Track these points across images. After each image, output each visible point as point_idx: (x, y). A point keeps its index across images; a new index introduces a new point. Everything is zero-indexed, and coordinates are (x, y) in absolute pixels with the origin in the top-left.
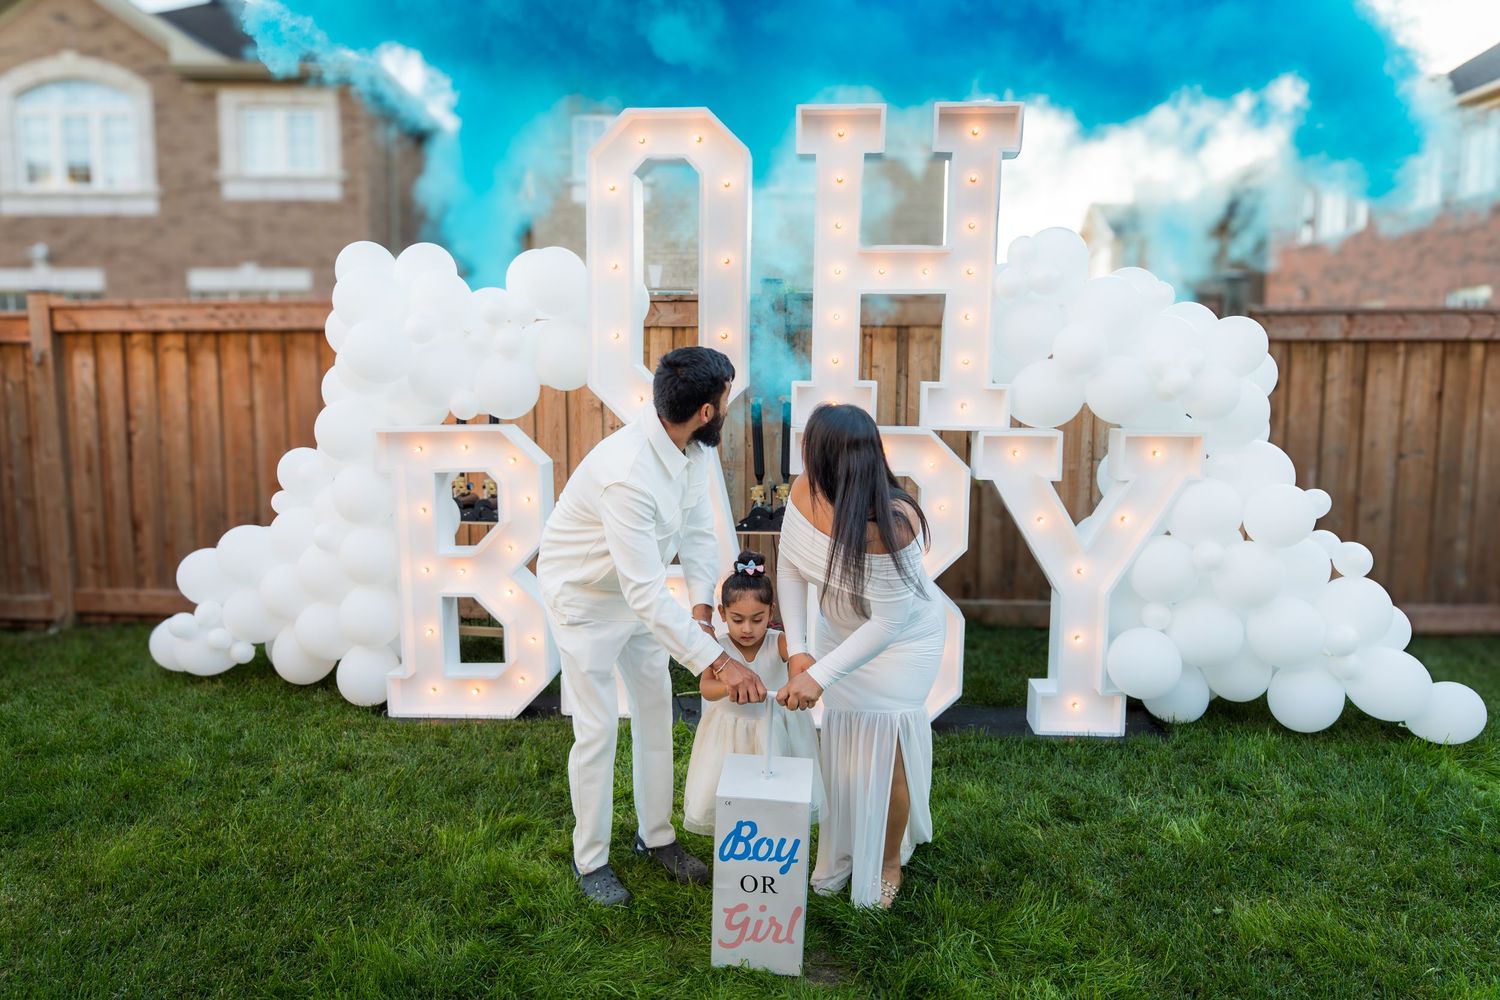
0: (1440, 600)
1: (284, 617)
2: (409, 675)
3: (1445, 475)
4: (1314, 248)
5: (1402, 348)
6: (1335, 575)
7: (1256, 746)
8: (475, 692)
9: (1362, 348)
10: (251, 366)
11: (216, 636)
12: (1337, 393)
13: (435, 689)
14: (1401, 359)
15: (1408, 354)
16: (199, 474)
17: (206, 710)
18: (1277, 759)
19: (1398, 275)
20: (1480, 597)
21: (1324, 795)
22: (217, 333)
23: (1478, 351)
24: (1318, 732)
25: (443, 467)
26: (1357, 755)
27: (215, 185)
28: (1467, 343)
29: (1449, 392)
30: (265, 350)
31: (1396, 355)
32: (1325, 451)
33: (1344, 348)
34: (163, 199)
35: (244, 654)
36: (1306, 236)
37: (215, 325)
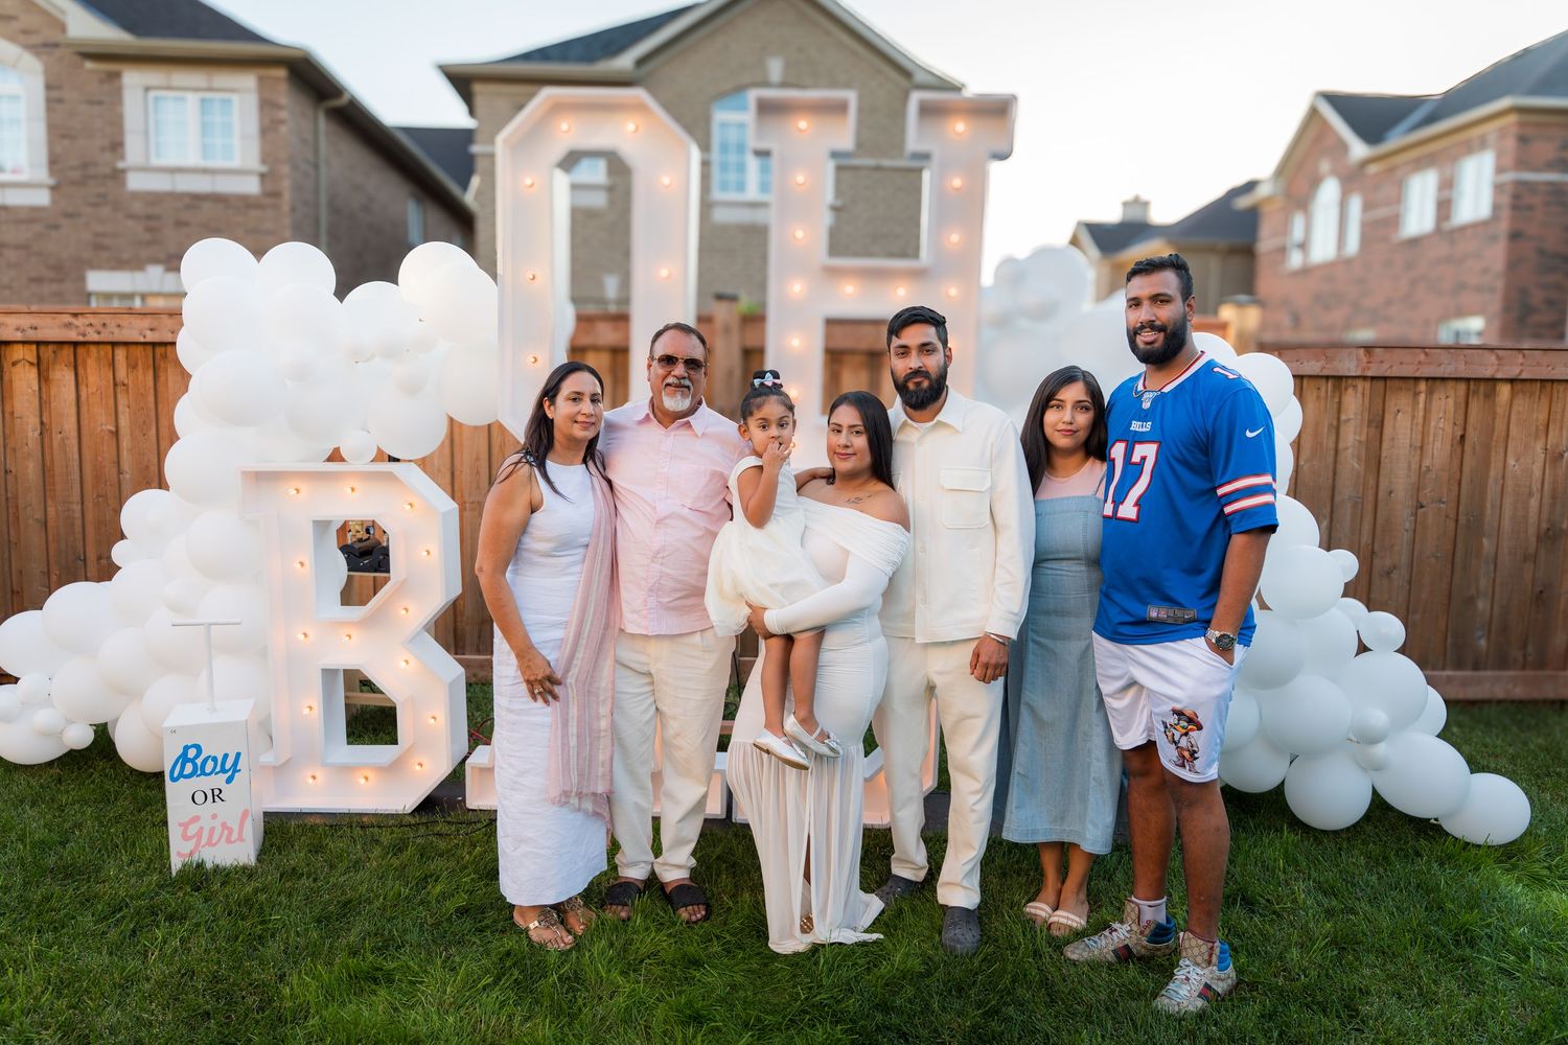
0: (1459, 665)
1: (130, 693)
2: (280, 763)
3: (1467, 524)
4: (1306, 271)
5: (1422, 386)
6: (1363, 648)
7: (1273, 848)
8: (363, 781)
9: (1380, 384)
10: (115, 385)
11: (43, 718)
12: (1352, 436)
13: (314, 777)
14: (1422, 397)
15: (1430, 393)
16: (51, 511)
17: (34, 804)
18: (1296, 863)
19: (1389, 302)
20: (1502, 662)
21: (1352, 911)
22: (75, 344)
23: (1504, 391)
24: (1342, 830)
25: (323, 515)
26: (1386, 858)
27: (118, 176)
28: (1493, 380)
29: (1473, 436)
30: (132, 366)
31: (1416, 394)
32: (1337, 499)
33: (1360, 384)
34: (54, 189)
35: (80, 737)
36: (1295, 260)
37: (73, 336)
